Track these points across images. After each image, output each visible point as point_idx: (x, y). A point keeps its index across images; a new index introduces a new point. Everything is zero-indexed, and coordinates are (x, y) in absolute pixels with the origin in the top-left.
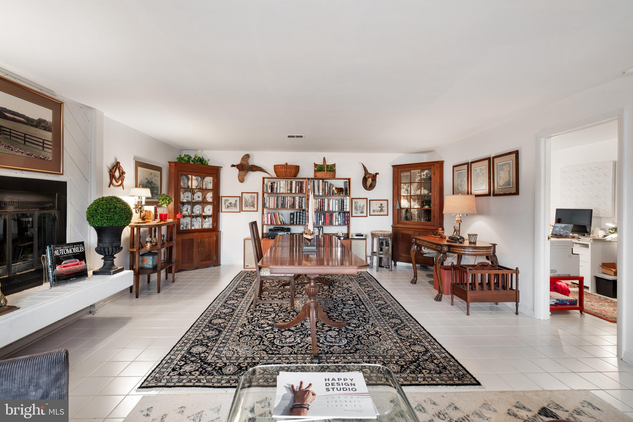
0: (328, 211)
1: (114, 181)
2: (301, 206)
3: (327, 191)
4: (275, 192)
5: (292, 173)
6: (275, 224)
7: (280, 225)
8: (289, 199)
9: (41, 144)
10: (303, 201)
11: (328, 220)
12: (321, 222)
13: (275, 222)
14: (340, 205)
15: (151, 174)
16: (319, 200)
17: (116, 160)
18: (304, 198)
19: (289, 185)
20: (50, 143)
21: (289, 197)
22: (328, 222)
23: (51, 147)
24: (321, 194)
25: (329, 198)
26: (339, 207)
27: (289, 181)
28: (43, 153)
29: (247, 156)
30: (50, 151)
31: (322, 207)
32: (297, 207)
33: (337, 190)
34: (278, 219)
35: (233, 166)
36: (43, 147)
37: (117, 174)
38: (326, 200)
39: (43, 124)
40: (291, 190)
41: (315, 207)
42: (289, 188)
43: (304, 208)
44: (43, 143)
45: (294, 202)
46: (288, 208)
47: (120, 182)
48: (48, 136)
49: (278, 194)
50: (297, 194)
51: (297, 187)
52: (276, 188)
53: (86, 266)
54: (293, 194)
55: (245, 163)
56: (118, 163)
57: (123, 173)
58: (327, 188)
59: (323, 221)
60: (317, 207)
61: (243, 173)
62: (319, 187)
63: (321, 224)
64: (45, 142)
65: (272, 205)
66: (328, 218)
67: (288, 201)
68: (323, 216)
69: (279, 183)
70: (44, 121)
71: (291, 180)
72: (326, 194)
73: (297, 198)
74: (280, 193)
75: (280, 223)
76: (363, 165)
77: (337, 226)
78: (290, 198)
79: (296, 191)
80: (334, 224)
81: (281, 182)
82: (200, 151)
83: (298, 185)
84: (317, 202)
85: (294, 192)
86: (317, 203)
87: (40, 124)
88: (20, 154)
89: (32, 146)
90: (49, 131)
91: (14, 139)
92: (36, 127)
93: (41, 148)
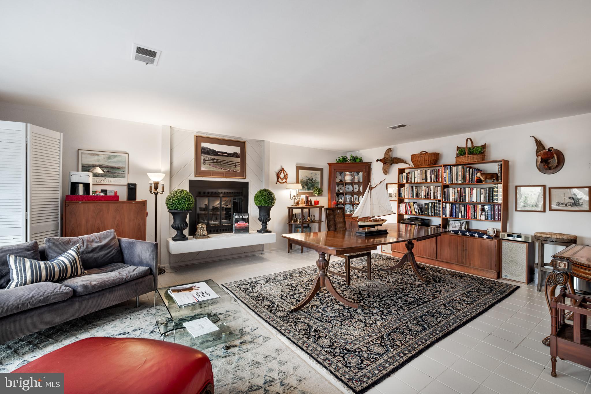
0: (471, 202)
1: (280, 180)
2: (436, 197)
3: (468, 178)
4: (410, 182)
5: (427, 161)
6: (410, 214)
7: (415, 215)
8: (423, 189)
9: (235, 165)
10: (439, 191)
11: (470, 213)
12: (460, 215)
13: (409, 212)
14: (487, 194)
15: (311, 174)
16: (459, 189)
17: (282, 167)
18: (439, 188)
19: (424, 175)
20: (239, 164)
21: (423, 187)
22: (470, 216)
23: (239, 165)
24: (460, 182)
25: (471, 186)
26: (485, 198)
27: (424, 170)
28: (236, 169)
29: (390, 150)
30: (239, 167)
31: (462, 198)
32: (432, 197)
33: (484, 177)
34: (413, 209)
35: (378, 160)
36: (236, 166)
37: (282, 176)
38: (467, 190)
39: (236, 155)
40: (426, 179)
41: (454, 198)
42: (424, 177)
43: (439, 198)
44: (236, 164)
45: (428, 191)
46: (423, 198)
47: (285, 180)
48: (238, 160)
49: (413, 183)
50: (433, 183)
51: (433, 176)
52: (411, 178)
53: (248, 226)
54: (428, 183)
55: (387, 157)
56: (283, 169)
57: (287, 174)
58: (468, 175)
59: (463, 214)
60: (456, 197)
61: (386, 166)
62: (457, 174)
63: (460, 217)
64: (237, 163)
65: (407, 194)
66: (470, 211)
67: (423, 191)
68: (463, 208)
69: (413, 173)
70: (236, 153)
71: (426, 169)
72: (467, 182)
73: (432, 188)
74: (414, 183)
75: (414, 213)
76: (535, 138)
77: (483, 220)
78: (425, 188)
79: (431, 180)
80: (479, 218)
81: (416, 172)
82: (357, 151)
83: (434, 173)
84: (456, 191)
85: (429, 181)
86: (456, 193)
87: (234, 155)
88: (225, 170)
89: (231, 166)
90: (239, 157)
91: (223, 164)
92: (232, 156)
93: (235, 166)
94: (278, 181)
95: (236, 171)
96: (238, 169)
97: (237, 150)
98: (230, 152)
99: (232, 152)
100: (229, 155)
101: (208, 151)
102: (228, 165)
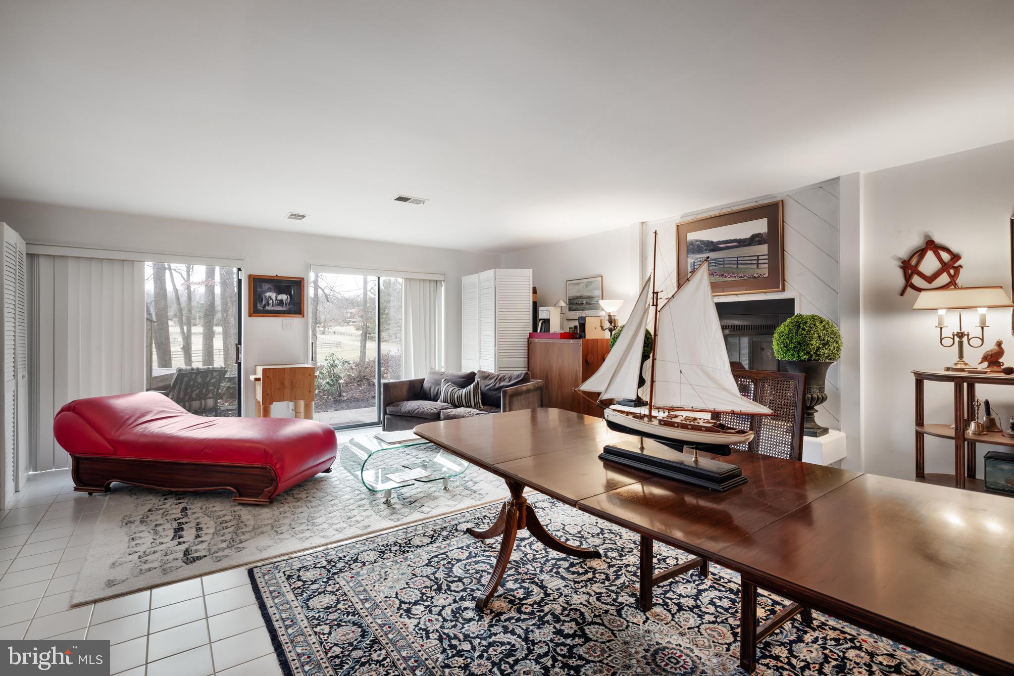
1: (918, 281)
9: (755, 262)
20: (766, 257)
23: (766, 261)
28: (757, 271)
30: (766, 266)
36: (758, 264)
37: (930, 265)
39: (757, 239)
44: (758, 260)
47: (943, 280)
48: (763, 249)
56: (932, 243)
57: (954, 258)
64: (760, 258)
70: (757, 235)
88: (732, 279)
89: (746, 266)
90: (764, 243)
91: (728, 266)
92: (749, 245)
93: (755, 266)
94: (909, 284)
95: (759, 277)
96: (764, 270)
97: (760, 226)
98: (742, 237)
99: (748, 236)
100: (742, 243)
101: (698, 245)
102: (739, 266)
